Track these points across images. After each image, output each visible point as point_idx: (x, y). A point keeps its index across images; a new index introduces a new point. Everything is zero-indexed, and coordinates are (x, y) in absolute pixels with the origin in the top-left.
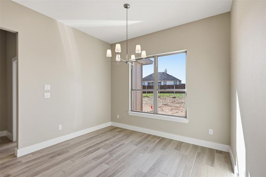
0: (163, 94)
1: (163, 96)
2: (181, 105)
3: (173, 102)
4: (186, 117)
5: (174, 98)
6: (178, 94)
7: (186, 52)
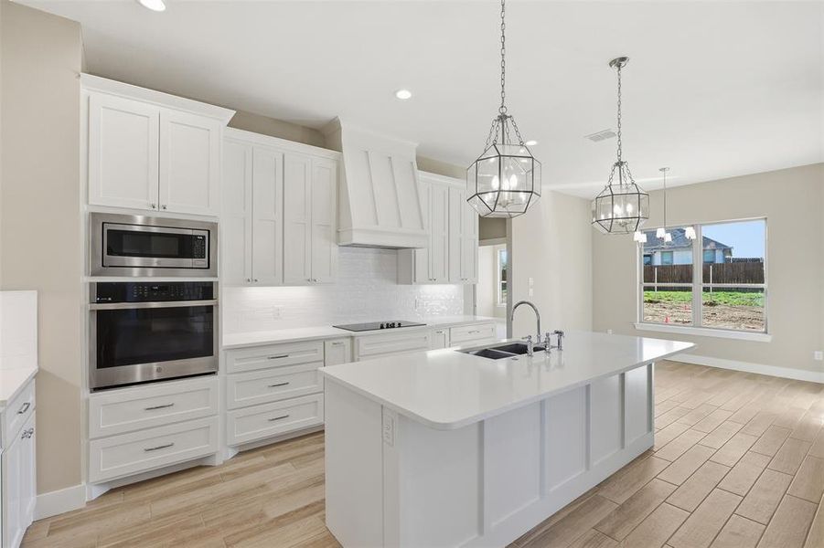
0: (666, 293)
1: (669, 298)
2: (739, 326)
3: (708, 318)
4: (766, 332)
5: (712, 304)
6: (721, 294)
7: (766, 219)
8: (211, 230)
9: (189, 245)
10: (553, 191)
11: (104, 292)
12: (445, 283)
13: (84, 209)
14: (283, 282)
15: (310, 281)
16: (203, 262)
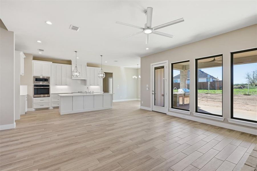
8: (49, 78)
9: (46, 80)
10: (124, 68)
11: (35, 86)
12: (93, 86)
13: (33, 76)
14: (62, 85)
15: (66, 85)
16: (48, 82)
